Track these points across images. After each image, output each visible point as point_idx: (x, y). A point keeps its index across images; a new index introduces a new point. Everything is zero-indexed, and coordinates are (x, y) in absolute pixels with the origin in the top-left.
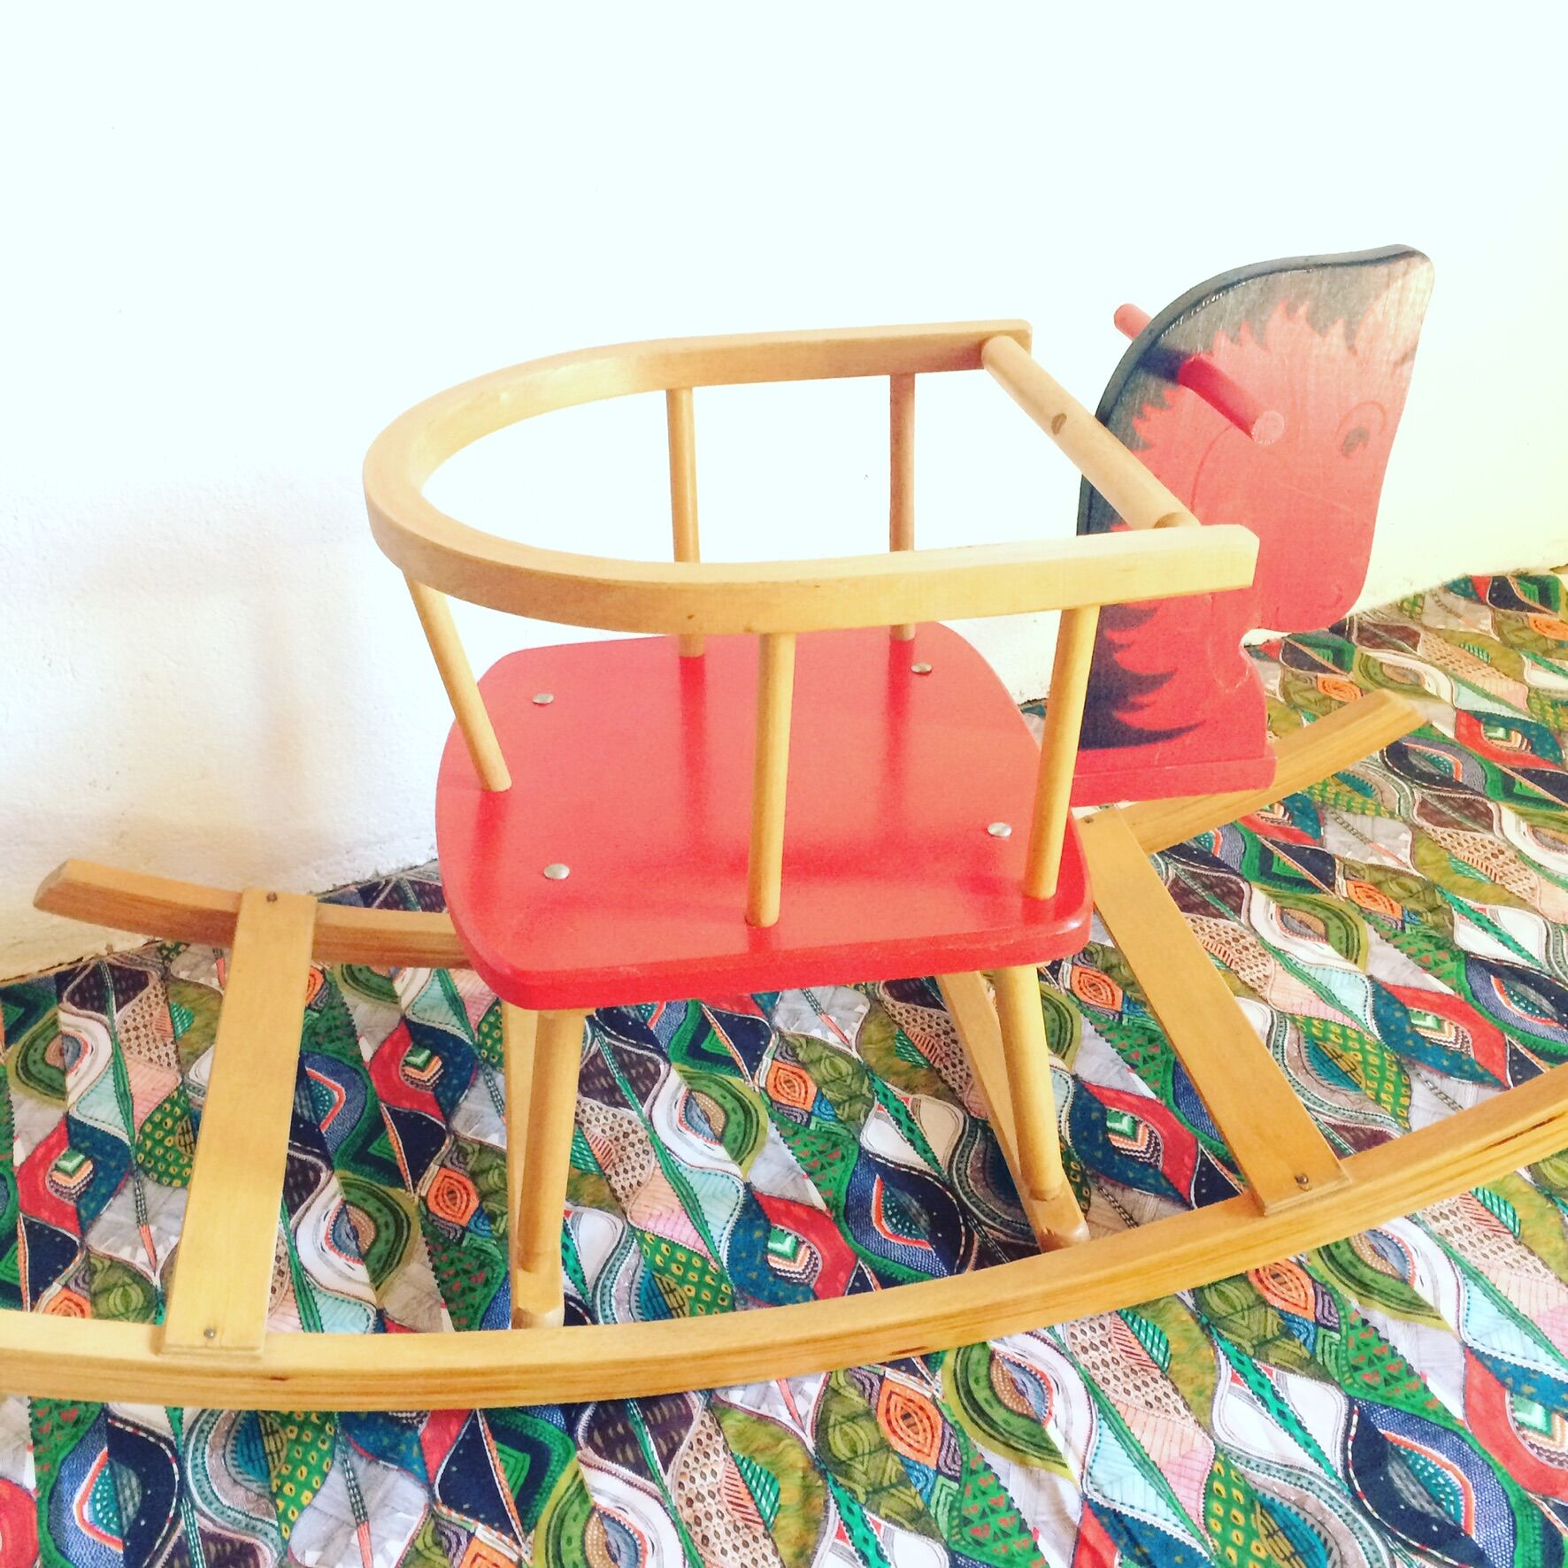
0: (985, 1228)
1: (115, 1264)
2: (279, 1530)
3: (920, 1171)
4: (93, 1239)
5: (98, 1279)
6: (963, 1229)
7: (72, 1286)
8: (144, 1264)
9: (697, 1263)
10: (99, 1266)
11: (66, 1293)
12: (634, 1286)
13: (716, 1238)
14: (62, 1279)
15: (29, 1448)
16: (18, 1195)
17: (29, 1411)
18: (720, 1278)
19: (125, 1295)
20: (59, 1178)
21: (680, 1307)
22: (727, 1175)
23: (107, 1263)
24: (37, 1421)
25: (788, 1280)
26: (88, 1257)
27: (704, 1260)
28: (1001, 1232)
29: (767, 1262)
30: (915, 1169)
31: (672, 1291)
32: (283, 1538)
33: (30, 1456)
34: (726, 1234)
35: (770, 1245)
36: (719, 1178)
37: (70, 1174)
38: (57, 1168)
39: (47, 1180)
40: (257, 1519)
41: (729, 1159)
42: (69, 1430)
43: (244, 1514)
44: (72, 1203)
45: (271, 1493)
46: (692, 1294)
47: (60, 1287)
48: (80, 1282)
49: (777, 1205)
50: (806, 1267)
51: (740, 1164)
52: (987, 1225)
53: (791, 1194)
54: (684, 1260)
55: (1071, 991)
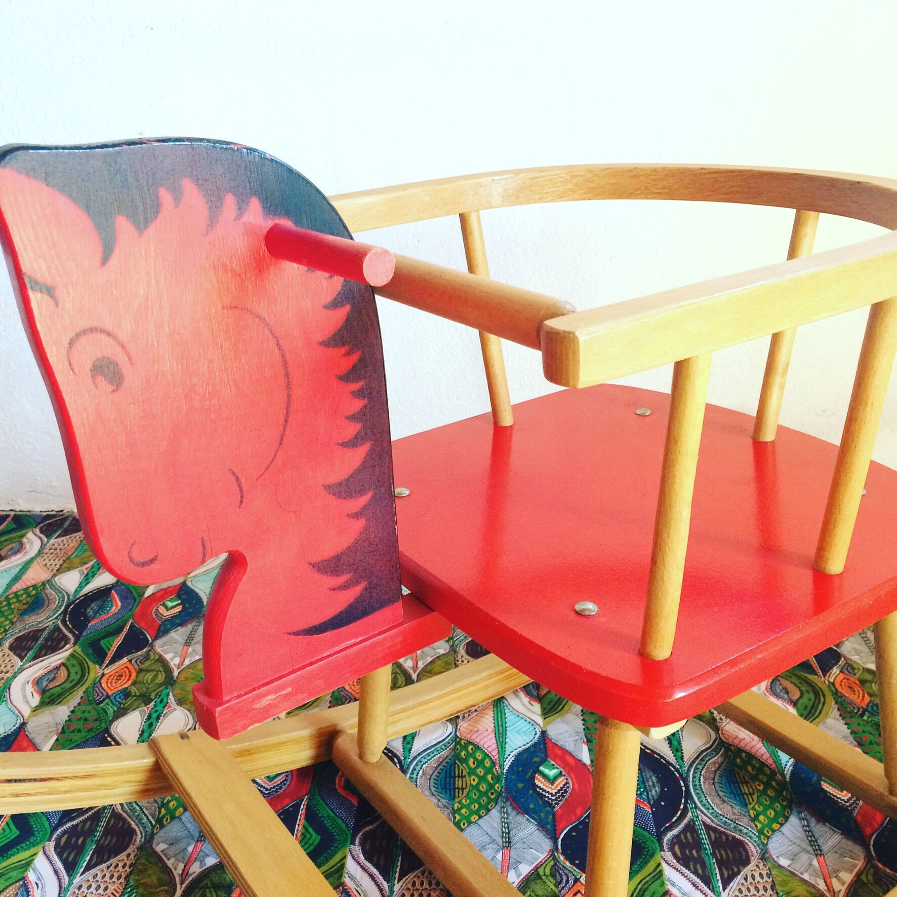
0: (699, 812)
1: (161, 660)
2: (153, 827)
3: (667, 762)
4: (158, 644)
5: (147, 664)
6: (682, 807)
7: (133, 662)
8: (175, 665)
9: (488, 764)
10: (152, 657)
11: (128, 665)
12: (440, 767)
13: (508, 753)
14: (129, 657)
15: (57, 734)
16: (136, 610)
17: (69, 714)
18: (497, 779)
19: (156, 676)
20: (162, 610)
21: (463, 789)
22: (533, 722)
23: (157, 657)
24: (70, 720)
25: (542, 796)
26: (150, 650)
27: (494, 763)
28: (709, 818)
29: (533, 778)
30: (664, 759)
31: (463, 777)
32: (153, 832)
33: (55, 737)
34: (515, 752)
35: (541, 768)
36: (526, 723)
37: (168, 609)
38: (164, 605)
39: (156, 608)
40: (145, 815)
41: (540, 714)
42: (84, 734)
43: (140, 808)
44: (160, 622)
45: (162, 802)
46: (474, 783)
47: (127, 660)
48: (138, 661)
49: (557, 751)
50: (559, 791)
51: (545, 719)
52: (701, 811)
53: (570, 747)
54: (480, 758)
55: (833, 684)
